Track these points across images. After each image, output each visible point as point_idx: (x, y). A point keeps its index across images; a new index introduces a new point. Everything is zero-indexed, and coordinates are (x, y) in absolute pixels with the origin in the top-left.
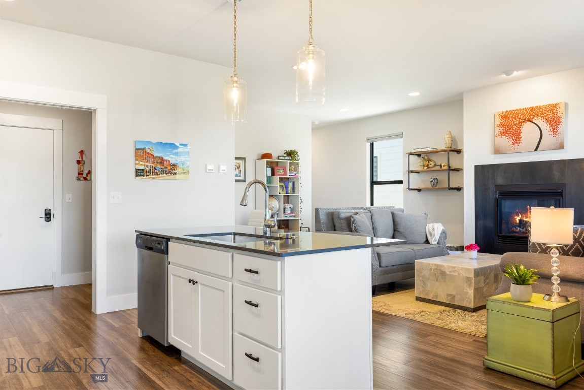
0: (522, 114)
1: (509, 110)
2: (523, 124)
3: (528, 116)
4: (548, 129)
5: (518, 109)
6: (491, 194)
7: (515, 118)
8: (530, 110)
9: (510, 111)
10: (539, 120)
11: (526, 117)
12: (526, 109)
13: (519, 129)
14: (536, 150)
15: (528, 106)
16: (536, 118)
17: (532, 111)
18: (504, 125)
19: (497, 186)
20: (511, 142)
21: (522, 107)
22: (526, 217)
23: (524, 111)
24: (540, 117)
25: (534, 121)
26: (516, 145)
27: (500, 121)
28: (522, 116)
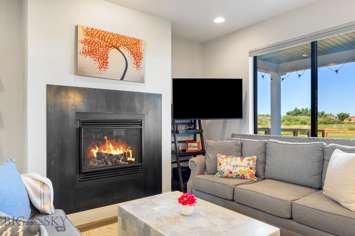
0: (109, 38)
1: (95, 28)
2: (110, 48)
3: (115, 43)
4: (133, 61)
5: (105, 31)
6: (71, 123)
7: (102, 39)
8: (117, 37)
9: (96, 30)
10: (126, 50)
11: (113, 43)
12: (113, 35)
13: (106, 53)
14: (122, 79)
15: (115, 32)
16: (122, 47)
17: (119, 39)
18: (89, 43)
19: (78, 113)
20: (97, 65)
21: (109, 31)
22: (105, 150)
23: (111, 35)
24: (126, 47)
25: (120, 49)
26: (102, 69)
27: (85, 37)
28: (109, 41)
